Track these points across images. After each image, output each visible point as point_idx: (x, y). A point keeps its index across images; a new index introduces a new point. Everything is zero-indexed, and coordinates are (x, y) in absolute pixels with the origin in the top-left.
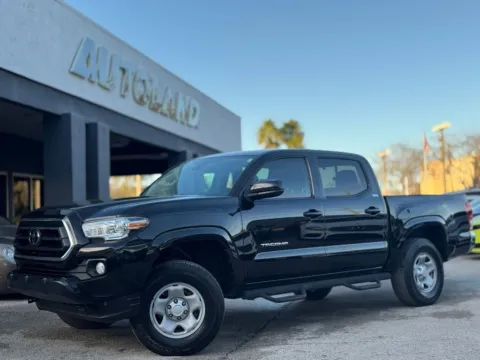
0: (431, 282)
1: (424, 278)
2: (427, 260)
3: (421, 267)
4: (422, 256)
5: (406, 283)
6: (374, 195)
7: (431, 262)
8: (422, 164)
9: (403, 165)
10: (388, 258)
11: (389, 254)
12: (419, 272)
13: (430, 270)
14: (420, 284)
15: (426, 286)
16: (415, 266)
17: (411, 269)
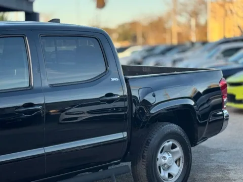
0: (176, 170)
1: (169, 167)
2: (174, 147)
3: (166, 155)
4: (168, 144)
5: (147, 171)
6: (113, 79)
7: (178, 148)
8: (206, 8)
9: (190, 8)
10: (128, 149)
11: (129, 144)
12: (163, 161)
13: (176, 157)
14: (164, 174)
15: (170, 175)
16: (159, 155)
17: (155, 159)
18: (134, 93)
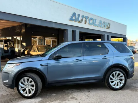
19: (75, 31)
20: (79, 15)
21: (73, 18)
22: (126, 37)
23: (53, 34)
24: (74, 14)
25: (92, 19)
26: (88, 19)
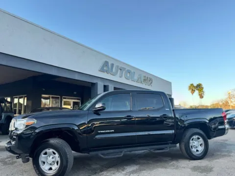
0: (201, 149)
1: (196, 147)
2: (198, 138)
3: (195, 142)
4: (195, 137)
5: (185, 149)
7: (201, 139)
11: (175, 136)
12: (193, 144)
13: (200, 143)
14: (194, 150)
15: (197, 151)
16: (191, 141)
17: (189, 143)
18: (177, 116)
19: (108, 85)
20: (112, 65)
21: (105, 68)
22: (172, 97)
23: (75, 93)
24: (106, 63)
25: (129, 72)
26: (124, 72)
